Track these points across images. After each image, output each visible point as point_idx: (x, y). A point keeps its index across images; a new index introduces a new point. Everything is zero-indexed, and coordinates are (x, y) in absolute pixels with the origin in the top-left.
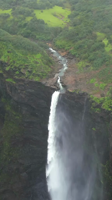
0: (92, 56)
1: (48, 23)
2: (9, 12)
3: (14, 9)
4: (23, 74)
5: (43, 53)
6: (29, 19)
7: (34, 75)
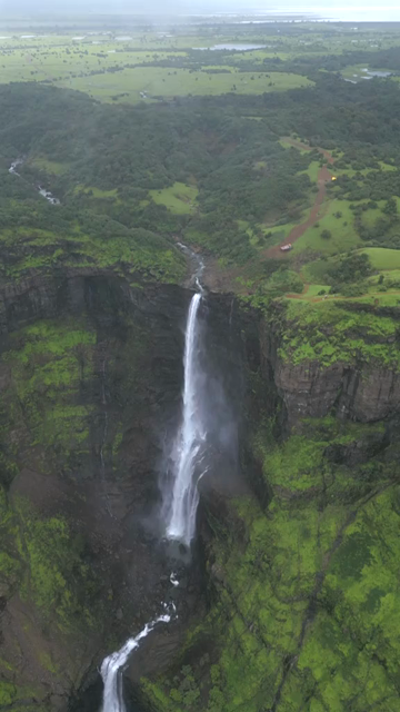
0: (234, 251)
1: (171, 209)
2: (112, 193)
3: (120, 190)
4: (154, 276)
5: (173, 250)
6: (144, 204)
7: (167, 276)
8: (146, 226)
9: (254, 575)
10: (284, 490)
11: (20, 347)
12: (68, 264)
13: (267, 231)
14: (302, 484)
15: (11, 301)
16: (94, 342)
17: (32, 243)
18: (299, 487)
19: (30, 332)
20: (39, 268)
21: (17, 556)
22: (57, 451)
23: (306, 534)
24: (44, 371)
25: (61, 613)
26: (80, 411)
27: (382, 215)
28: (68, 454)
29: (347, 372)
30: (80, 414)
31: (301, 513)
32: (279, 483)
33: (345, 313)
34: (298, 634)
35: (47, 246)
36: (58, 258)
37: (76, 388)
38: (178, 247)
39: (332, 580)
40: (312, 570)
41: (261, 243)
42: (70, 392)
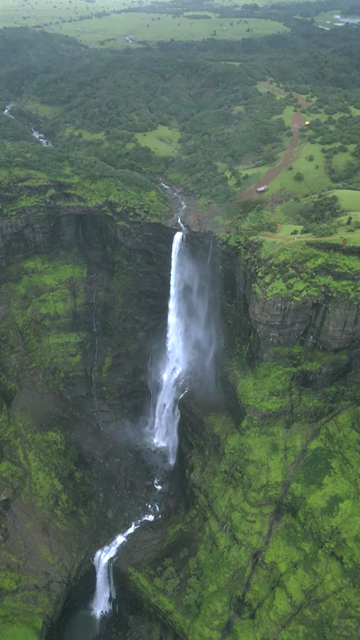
0: (214, 191)
1: (156, 151)
2: (101, 136)
3: (108, 133)
4: (139, 215)
5: (157, 190)
6: (130, 146)
7: (151, 215)
8: (132, 168)
9: (227, 483)
10: (255, 410)
11: (18, 280)
12: (60, 203)
13: (244, 173)
14: (273, 405)
15: (8, 238)
16: (85, 275)
17: (27, 183)
18: (270, 407)
19: (26, 266)
20: (34, 207)
21: (19, 464)
22: (53, 373)
23: (275, 448)
24: (40, 301)
25: (59, 512)
26: (73, 338)
27: (351, 158)
28: (62, 375)
29: (316, 306)
30: (73, 340)
31: (271, 430)
32: (251, 404)
33: (315, 252)
34: (266, 533)
35: (40, 186)
36: (51, 198)
37: (68, 317)
38: (162, 187)
39: (297, 488)
40: (280, 479)
41: (238, 184)
42: (63, 320)
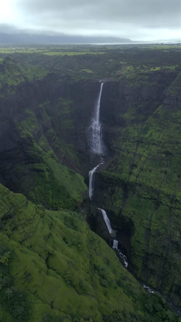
4: (90, 81)
6: (80, 71)
7: (94, 81)
9: (124, 141)
10: (129, 120)
11: (57, 103)
12: (68, 81)
14: (133, 118)
15: (56, 90)
16: (74, 103)
17: (60, 75)
19: (59, 99)
20: (62, 82)
22: (67, 131)
23: (135, 129)
24: (63, 109)
25: (77, 162)
26: (72, 121)
28: (70, 132)
29: (140, 88)
31: (133, 125)
33: (138, 76)
35: (63, 76)
39: (142, 136)
40: (137, 135)
42: (69, 116)
